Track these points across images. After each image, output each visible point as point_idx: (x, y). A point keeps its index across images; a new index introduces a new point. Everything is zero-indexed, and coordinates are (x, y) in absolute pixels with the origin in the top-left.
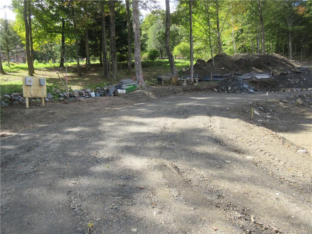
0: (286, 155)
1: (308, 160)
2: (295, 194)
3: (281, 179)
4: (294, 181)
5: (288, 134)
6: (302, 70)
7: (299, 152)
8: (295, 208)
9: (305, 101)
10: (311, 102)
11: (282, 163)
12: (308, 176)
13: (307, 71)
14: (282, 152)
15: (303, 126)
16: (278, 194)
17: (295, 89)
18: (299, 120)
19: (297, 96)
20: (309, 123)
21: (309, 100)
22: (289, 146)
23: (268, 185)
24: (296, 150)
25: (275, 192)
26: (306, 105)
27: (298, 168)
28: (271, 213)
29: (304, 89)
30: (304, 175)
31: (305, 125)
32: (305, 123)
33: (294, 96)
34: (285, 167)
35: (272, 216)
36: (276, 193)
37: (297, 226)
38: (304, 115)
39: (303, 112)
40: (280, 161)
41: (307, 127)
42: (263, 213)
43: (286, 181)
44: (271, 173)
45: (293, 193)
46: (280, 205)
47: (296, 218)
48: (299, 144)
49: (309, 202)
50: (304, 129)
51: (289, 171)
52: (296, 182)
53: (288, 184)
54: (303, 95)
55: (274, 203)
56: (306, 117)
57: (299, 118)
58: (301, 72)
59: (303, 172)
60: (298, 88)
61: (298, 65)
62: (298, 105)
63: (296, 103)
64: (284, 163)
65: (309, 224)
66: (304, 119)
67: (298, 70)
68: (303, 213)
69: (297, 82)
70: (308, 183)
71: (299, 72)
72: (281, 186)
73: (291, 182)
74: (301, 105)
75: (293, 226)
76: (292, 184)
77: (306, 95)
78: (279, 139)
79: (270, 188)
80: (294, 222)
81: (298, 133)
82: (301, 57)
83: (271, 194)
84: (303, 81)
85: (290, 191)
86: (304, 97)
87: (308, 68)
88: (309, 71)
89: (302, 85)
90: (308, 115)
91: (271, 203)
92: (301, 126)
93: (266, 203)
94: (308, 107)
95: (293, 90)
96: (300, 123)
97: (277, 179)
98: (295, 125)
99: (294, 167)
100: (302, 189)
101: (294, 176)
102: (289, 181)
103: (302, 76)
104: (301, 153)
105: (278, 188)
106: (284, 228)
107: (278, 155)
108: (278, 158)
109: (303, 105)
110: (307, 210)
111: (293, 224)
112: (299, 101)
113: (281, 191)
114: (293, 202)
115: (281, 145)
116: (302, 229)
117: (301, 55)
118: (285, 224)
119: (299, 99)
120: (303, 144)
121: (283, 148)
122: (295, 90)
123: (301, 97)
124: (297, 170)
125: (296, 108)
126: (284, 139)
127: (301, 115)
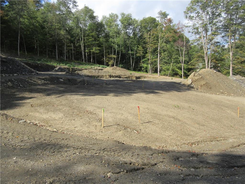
0: (12, 127)
1: (28, 126)
2: (27, 153)
3: (14, 146)
4: (23, 144)
5: (7, 111)
6: (8, 60)
7: (20, 122)
8: (30, 163)
9: (14, 84)
10: (18, 84)
11: (10, 134)
12: (32, 137)
13: (11, 61)
14: (8, 126)
15: (17, 103)
16: (15, 158)
17: (4, 74)
18: (12, 99)
19: (7, 80)
20: (21, 100)
21: (17, 83)
22: (11, 120)
23: (4, 154)
24: (18, 121)
25: (12, 158)
26: (15, 87)
27: (24, 134)
28: (14, 175)
29: (11, 75)
30: (29, 138)
31: (18, 102)
32: (17, 101)
33: (5, 80)
34: (14, 136)
35: (15, 177)
36: (14, 158)
37: (35, 175)
38: (15, 94)
39: (14, 92)
40: (8, 133)
41: (20, 103)
42: (7, 178)
43: (18, 146)
44: (4, 144)
45: (25, 153)
46: (19, 166)
47: (33, 169)
48: (17, 116)
49: (37, 155)
50: (18, 105)
51: (18, 138)
52: (25, 145)
53: (20, 148)
54: (12, 79)
55: (14, 166)
56: (17, 96)
57: (11, 97)
58: (8, 61)
59: (27, 136)
60: (6, 74)
61: (4, 55)
62: (9, 87)
63: (8, 86)
64: (12, 133)
65: (42, 169)
66: (16, 97)
67: (5, 60)
68: (36, 164)
69: (5, 69)
70: (33, 142)
71: (6, 61)
72: (15, 151)
73: (22, 146)
74: (11, 87)
75: (32, 176)
76: (22, 147)
77: (14, 79)
78: (2, 115)
79: (7, 156)
80: (33, 173)
81: (14, 108)
82: (5, 49)
83: (10, 160)
84: (10, 68)
85: (23, 153)
86: (12, 81)
87: (12, 59)
88: (13, 61)
89: (9, 71)
90: (18, 95)
91: (12, 168)
92: (15, 103)
93: (8, 169)
94: (17, 88)
95: (2, 75)
96: (14, 101)
97: (10, 148)
98: (11, 103)
99: (20, 135)
100: (30, 148)
101: (22, 141)
102: (20, 146)
103: (8, 65)
104: (22, 123)
105: (13, 154)
106: (27, 181)
107: (5, 129)
108: (6, 131)
109: (12, 87)
110: (38, 161)
111: (32, 175)
112: (9, 84)
113: (16, 155)
114: (27, 159)
115: (5, 120)
116: (39, 175)
117: (5, 48)
118: (26, 178)
119: (9, 83)
120: (20, 116)
121: (8, 122)
122: (4, 76)
123: (10, 81)
124: (23, 136)
125: (8, 89)
126: (6, 115)
127: (13, 95)
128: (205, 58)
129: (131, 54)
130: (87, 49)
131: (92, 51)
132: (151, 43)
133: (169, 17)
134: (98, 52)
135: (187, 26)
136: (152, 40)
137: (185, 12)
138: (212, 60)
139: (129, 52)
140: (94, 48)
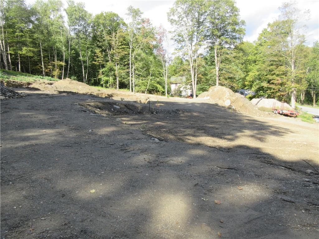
128: (191, 72)
129: (83, 60)
130: (10, 50)
131: (20, 52)
132: (118, 49)
133: (143, 16)
134: (30, 54)
135: (170, 31)
136: (119, 45)
137: (168, 13)
138: (198, 74)
139: (80, 58)
140: (24, 48)
